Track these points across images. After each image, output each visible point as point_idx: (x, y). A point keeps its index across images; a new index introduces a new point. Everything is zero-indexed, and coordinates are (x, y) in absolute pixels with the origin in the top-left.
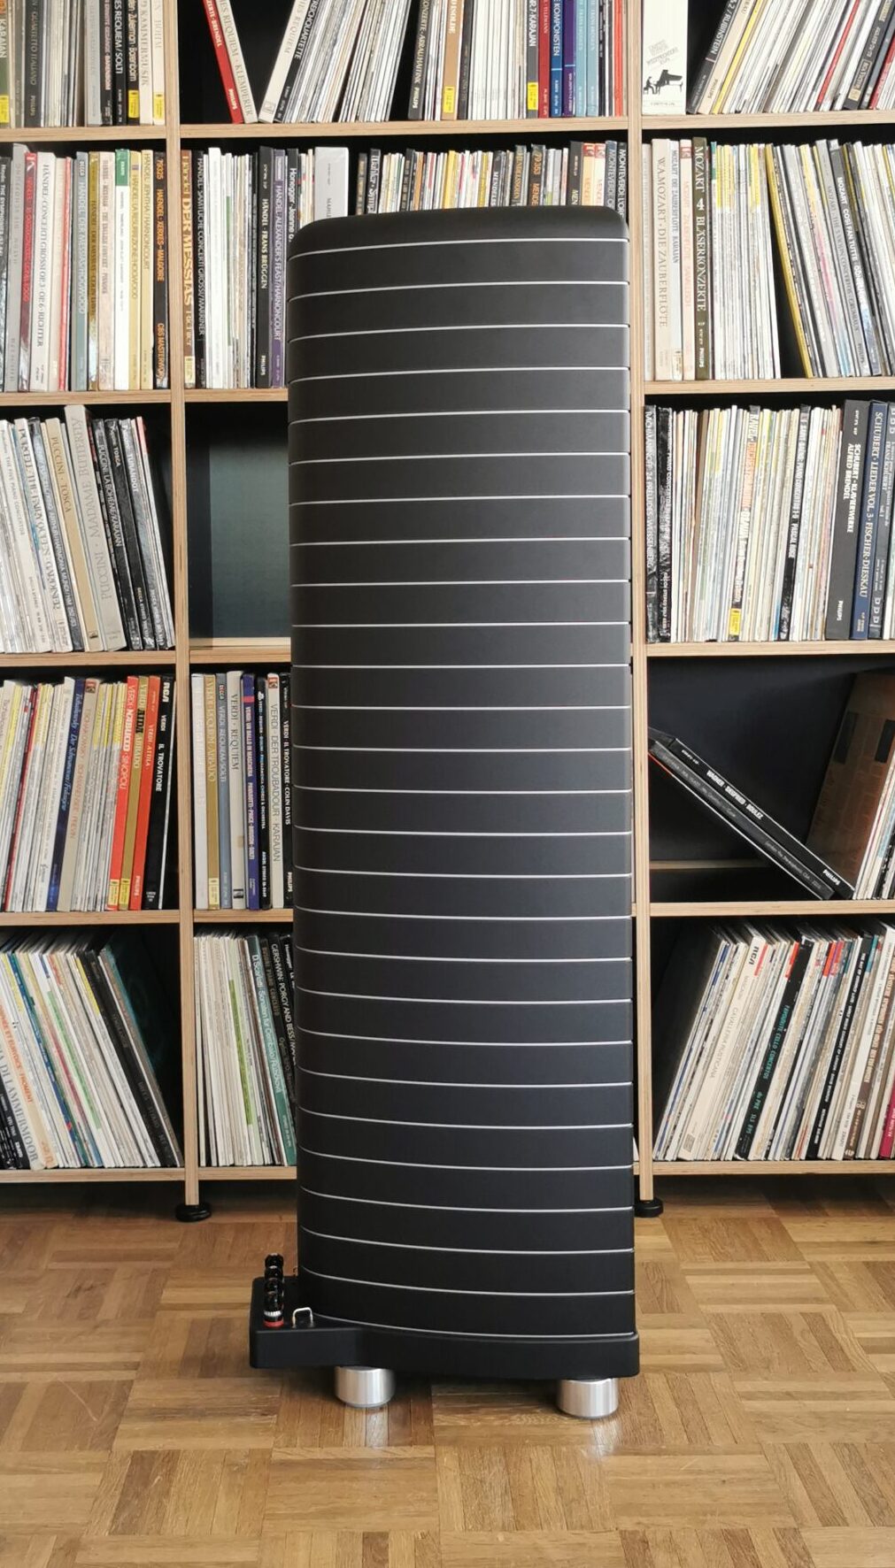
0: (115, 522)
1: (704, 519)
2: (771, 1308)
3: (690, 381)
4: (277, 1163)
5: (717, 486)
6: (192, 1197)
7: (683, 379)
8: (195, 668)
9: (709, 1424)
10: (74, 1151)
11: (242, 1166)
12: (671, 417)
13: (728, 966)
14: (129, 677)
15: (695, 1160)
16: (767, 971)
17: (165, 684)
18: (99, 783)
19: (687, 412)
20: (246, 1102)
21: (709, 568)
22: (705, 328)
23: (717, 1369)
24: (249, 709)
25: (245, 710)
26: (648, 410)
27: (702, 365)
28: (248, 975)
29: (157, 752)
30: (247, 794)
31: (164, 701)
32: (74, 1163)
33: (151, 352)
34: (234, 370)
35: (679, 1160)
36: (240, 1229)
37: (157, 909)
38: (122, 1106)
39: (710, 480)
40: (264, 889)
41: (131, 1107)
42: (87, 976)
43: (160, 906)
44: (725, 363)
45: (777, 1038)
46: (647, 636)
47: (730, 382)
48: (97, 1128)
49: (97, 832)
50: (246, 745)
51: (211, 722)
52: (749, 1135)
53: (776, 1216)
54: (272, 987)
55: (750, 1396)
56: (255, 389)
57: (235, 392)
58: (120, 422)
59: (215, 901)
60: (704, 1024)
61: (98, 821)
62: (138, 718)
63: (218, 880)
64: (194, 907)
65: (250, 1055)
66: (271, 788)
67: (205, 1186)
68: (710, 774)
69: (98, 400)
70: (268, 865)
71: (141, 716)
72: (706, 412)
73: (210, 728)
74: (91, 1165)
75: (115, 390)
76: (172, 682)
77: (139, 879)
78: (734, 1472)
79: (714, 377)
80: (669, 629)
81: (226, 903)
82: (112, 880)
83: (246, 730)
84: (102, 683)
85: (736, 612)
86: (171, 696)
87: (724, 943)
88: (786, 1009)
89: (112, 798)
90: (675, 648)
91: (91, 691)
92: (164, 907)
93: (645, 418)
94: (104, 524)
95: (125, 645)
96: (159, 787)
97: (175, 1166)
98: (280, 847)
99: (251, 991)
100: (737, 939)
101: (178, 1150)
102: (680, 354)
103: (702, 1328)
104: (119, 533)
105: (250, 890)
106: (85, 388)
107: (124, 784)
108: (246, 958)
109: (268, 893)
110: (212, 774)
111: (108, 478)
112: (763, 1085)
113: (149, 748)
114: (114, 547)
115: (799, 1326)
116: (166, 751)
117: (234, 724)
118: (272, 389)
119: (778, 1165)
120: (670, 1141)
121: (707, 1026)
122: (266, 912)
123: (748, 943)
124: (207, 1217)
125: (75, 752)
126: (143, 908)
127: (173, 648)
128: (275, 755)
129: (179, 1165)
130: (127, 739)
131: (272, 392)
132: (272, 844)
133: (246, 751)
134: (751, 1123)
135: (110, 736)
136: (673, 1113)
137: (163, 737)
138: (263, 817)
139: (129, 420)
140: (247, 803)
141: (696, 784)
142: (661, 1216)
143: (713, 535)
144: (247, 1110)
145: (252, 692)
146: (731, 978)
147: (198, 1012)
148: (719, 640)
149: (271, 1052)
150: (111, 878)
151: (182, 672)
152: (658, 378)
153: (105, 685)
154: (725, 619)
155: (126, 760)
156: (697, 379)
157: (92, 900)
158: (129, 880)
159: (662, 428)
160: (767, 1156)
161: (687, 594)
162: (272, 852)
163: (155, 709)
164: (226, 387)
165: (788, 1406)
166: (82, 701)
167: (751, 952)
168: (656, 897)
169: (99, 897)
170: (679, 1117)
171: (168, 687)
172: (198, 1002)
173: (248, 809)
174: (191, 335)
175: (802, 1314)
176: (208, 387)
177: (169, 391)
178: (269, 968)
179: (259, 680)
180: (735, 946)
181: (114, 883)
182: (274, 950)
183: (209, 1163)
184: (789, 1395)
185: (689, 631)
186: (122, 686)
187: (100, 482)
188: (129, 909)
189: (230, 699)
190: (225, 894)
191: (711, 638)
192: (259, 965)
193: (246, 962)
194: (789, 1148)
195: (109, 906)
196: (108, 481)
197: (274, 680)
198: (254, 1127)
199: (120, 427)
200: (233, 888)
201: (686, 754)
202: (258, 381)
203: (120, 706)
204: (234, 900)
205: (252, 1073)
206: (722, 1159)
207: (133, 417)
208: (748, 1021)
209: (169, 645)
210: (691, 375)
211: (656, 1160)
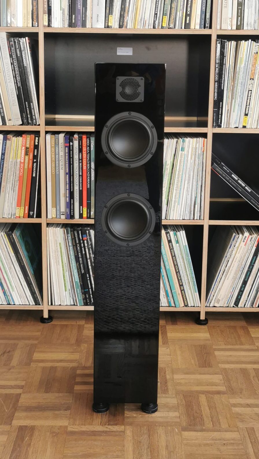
0: (18, 77)
1: (236, 82)
2: (243, 366)
3: (234, 30)
4: (75, 304)
5: (242, 70)
6: (46, 315)
7: (231, 29)
8: (47, 132)
9: (220, 417)
10: (5, 299)
11: (63, 305)
12: (226, 43)
13: (235, 242)
14: (23, 135)
15: (220, 307)
16: (249, 244)
17: (36, 138)
18: (12, 173)
19: (232, 42)
20: (65, 284)
21: (237, 100)
22: (241, 9)
23: (223, 393)
24: (67, 148)
25: (65, 149)
26: (218, 41)
27: (239, 24)
28: (66, 241)
29: (33, 162)
30: (66, 178)
31: (36, 144)
32: (5, 303)
33: (31, 12)
34: (62, 20)
35: (214, 306)
36: (63, 326)
37: (34, 218)
38: (21, 285)
39: (239, 67)
40: (72, 212)
41: (24, 285)
42: (9, 240)
43: (35, 217)
44: (248, 23)
45: (251, 267)
46: (213, 125)
47: (249, 30)
48: (13, 292)
49: (12, 190)
50: (66, 161)
51: (53, 153)
52: (239, 299)
53: (246, 326)
54: (75, 245)
55: (235, 405)
56: (70, 28)
57: (62, 29)
58: (19, 39)
59: (54, 216)
60: (226, 262)
61: (12, 187)
62: (26, 150)
63: (55, 208)
64: (47, 217)
65: (66, 268)
66: (75, 177)
67: (50, 311)
68: (233, 175)
69: (11, 30)
70: (73, 204)
71: (27, 149)
72: (239, 42)
73: (53, 155)
74: (11, 304)
75: (17, 27)
76: (39, 137)
77: (27, 208)
78: (228, 440)
79: (243, 29)
80: (221, 123)
81: (58, 216)
82: (17, 208)
83: (66, 156)
84: (13, 137)
85: (246, 117)
86: (38, 142)
87: (234, 234)
88: (255, 258)
89: (17, 179)
90: (223, 130)
91: (9, 140)
92: (36, 217)
93: (216, 44)
94: (14, 78)
95: (21, 123)
96: (34, 175)
97: (40, 305)
98: (78, 197)
99: (67, 247)
100: (239, 233)
101: (41, 299)
102: (231, 19)
103: (219, 374)
104: (19, 81)
105: (67, 212)
106: (6, 26)
107: (21, 174)
108: (65, 235)
109: (74, 213)
110: (53, 171)
111: (15, 60)
112: (245, 283)
113: (31, 161)
114: (17, 87)
115: (252, 374)
116: (37, 162)
117: (62, 153)
118: (77, 28)
119: (248, 309)
120: (212, 300)
121: (227, 262)
122: (73, 220)
123: (243, 235)
124: (51, 322)
125: (4, 162)
126: (29, 217)
127: (39, 125)
128: (76, 165)
129: (41, 305)
130: (23, 158)
131: (77, 29)
132: (75, 196)
133: (66, 163)
134: (240, 295)
135: (16, 156)
136: (213, 291)
137: (35, 157)
138: (72, 187)
139: (23, 38)
140: (66, 182)
141: (228, 179)
142: (207, 325)
143: (239, 88)
144: (65, 287)
145: (68, 142)
146: (236, 246)
147: (48, 253)
148: (239, 127)
149: (74, 267)
150: (17, 207)
151: (42, 134)
152: (222, 28)
153: (14, 138)
154: (242, 120)
155: (22, 165)
156: (237, 29)
157: (10, 214)
158: (24, 208)
159: (223, 47)
160: (245, 306)
161: (228, 110)
162: (75, 199)
163: (32, 147)
164: (59, 27)
165: (248, 410)
166: (6, 143)
167: (244, 238)
168: (211, 218)
169: (13, 214)
170: (215, 293)
171: (37, 139)
172: (48, 250)
173: (66, 184)
174: (46, 6)
175: (253, 369)
176: (52, 27)
177: (38, 27)
178: (74, 239)
179: (71, 138)
180: (238, 236)
181: (18, 208)
182: (75, 233)
183: (52, 304)
184: (248, 406)
185: (228, 123)
186: (20, 139)
187: (12, 62)
188: (24, 218)
189: (60, 144)
190: (58, 213)
191: (236, 126)
192: (70, 238)
193: (65, 237)
194: (252, 303)
195: (16, 216)
196: (15, 62)
197: (76, 138)
198: (67, 292)
199: (19, 41)
200: (61, 211)
201: (225, 168)
202: (71, 25)
203: (20, 145)
204: (61, 216)
205: (67, 274)
206: (229, 307)
207: (24, 37)
208: (241, 261)
209: (38, 124)
210: (234, 27)
211: (206, 307)
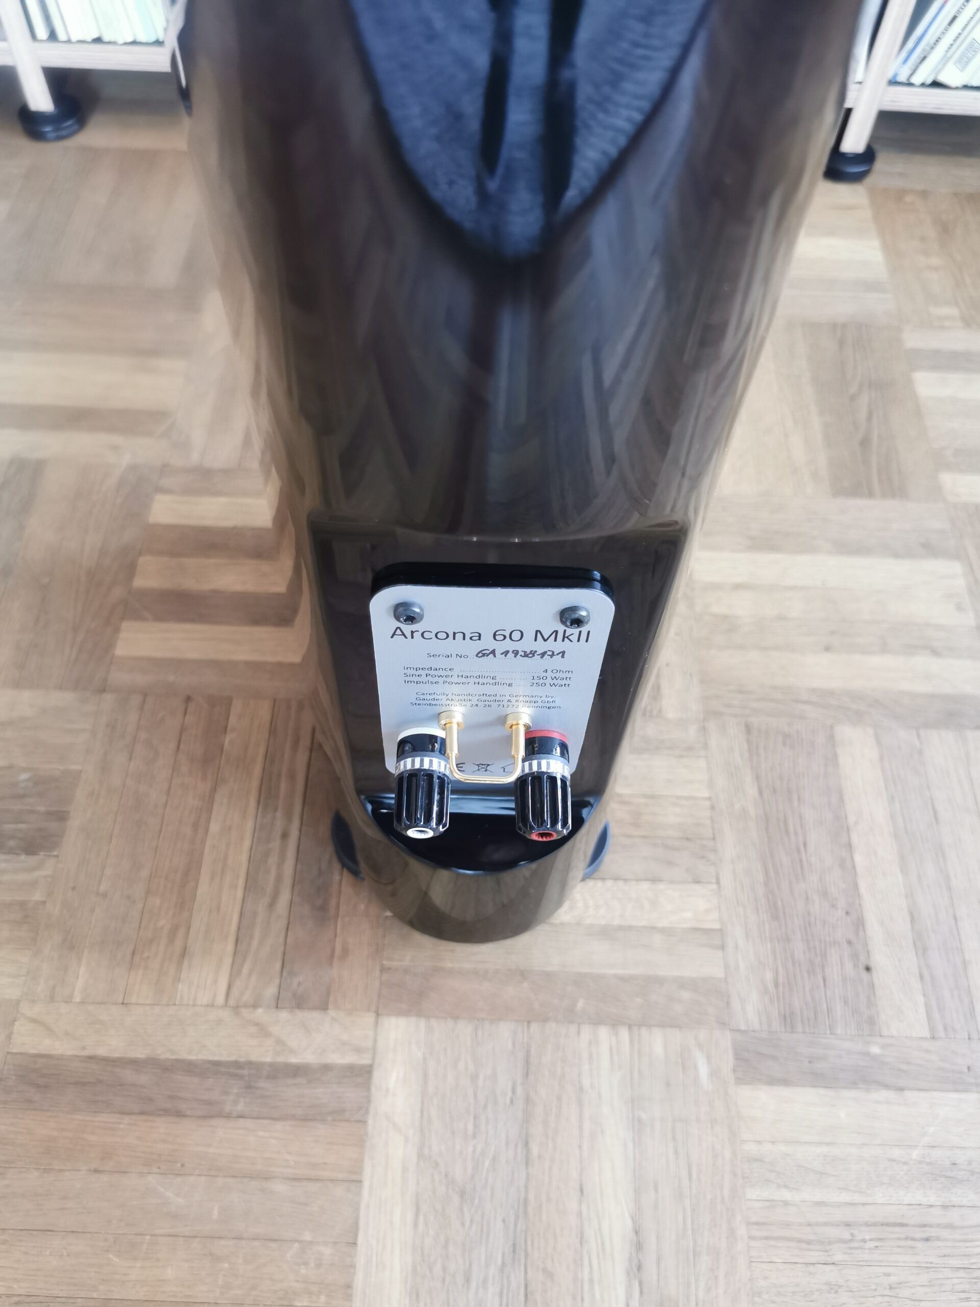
15: (966, 87)
35: (936, 84)
120: (932, 48)
211: (893, 82)
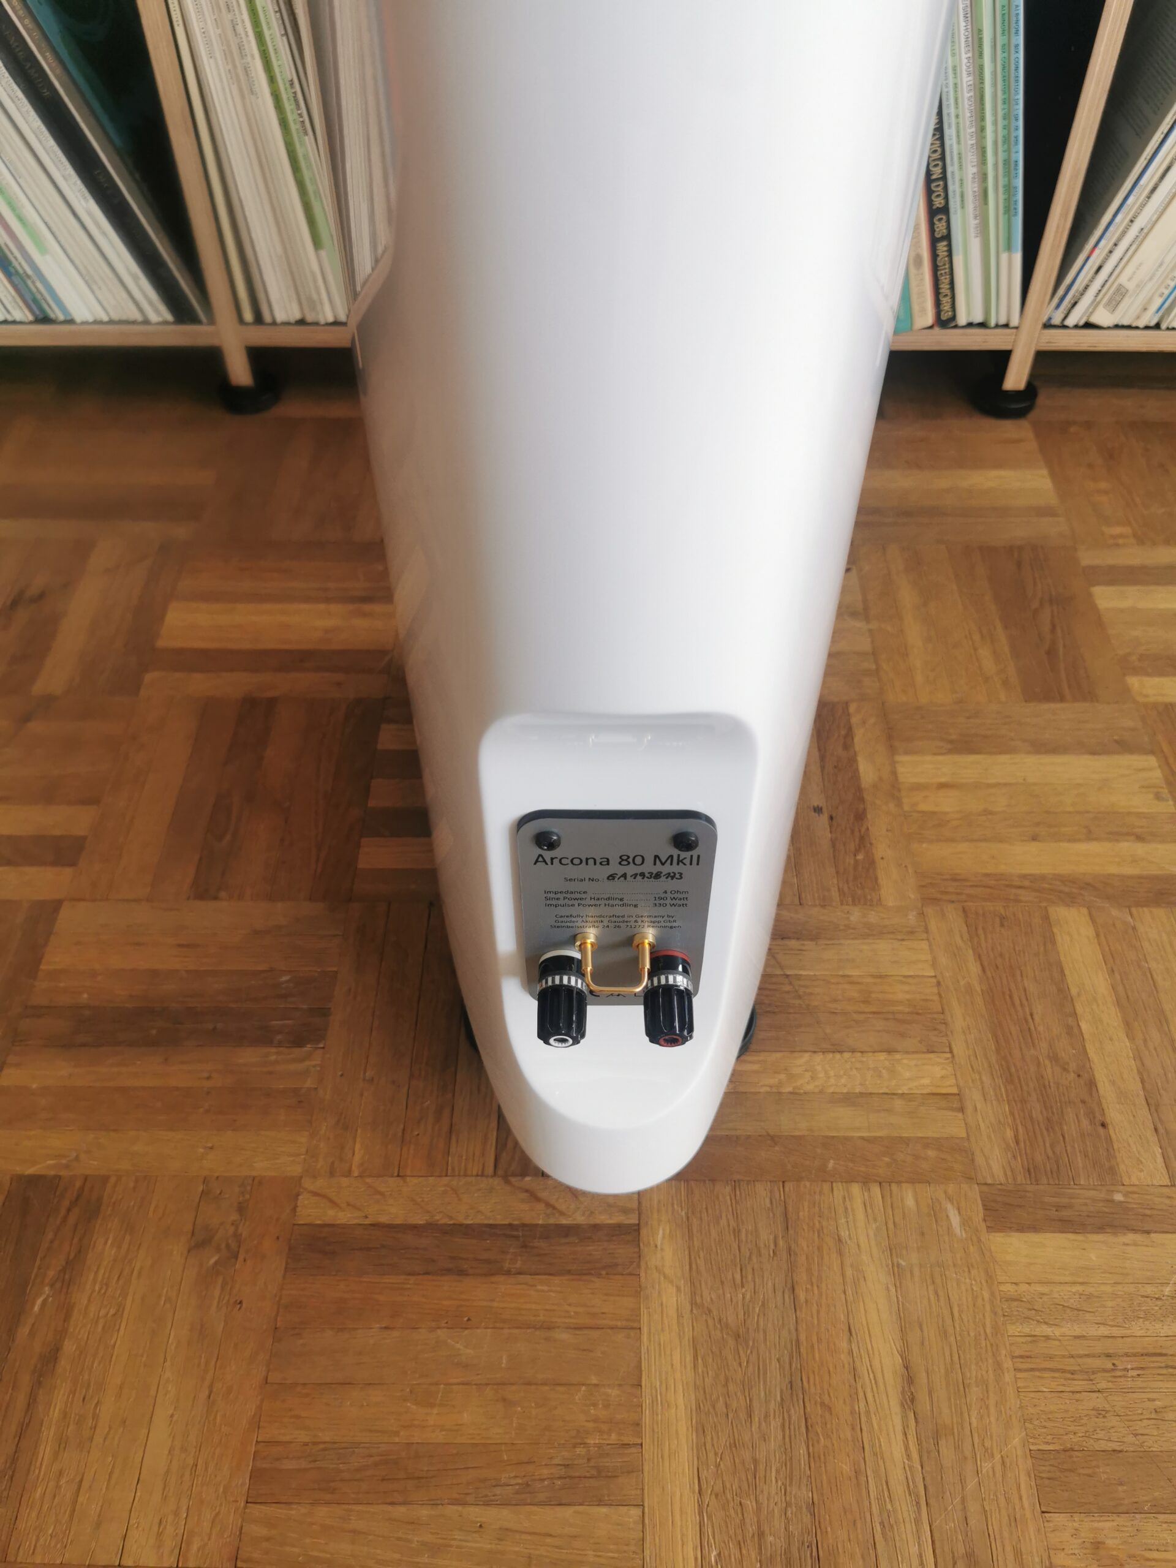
6: (240, 372)
10: (14, 294)
11: (317, 324)
15: (1117, 327)
20: (307, 208)
32: (24, 315)
35: (1088, 325)
38: (75, 214)
41: (91, 214)
48: (42, 254)
74: (52, 316)
97: (198, 321)
101: (196, 293)
120: (1082, 294)
124: (269, 407)
129: (203, 319)
136: (1103, 242)
142: (1030, 417)
144: (310, 222)
170: (1111, 252)
183: (258, 318)
198: (328, 254)
206: (1164, 326)
211: (1048, 326)
